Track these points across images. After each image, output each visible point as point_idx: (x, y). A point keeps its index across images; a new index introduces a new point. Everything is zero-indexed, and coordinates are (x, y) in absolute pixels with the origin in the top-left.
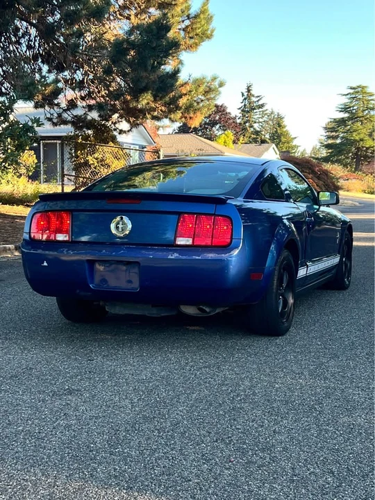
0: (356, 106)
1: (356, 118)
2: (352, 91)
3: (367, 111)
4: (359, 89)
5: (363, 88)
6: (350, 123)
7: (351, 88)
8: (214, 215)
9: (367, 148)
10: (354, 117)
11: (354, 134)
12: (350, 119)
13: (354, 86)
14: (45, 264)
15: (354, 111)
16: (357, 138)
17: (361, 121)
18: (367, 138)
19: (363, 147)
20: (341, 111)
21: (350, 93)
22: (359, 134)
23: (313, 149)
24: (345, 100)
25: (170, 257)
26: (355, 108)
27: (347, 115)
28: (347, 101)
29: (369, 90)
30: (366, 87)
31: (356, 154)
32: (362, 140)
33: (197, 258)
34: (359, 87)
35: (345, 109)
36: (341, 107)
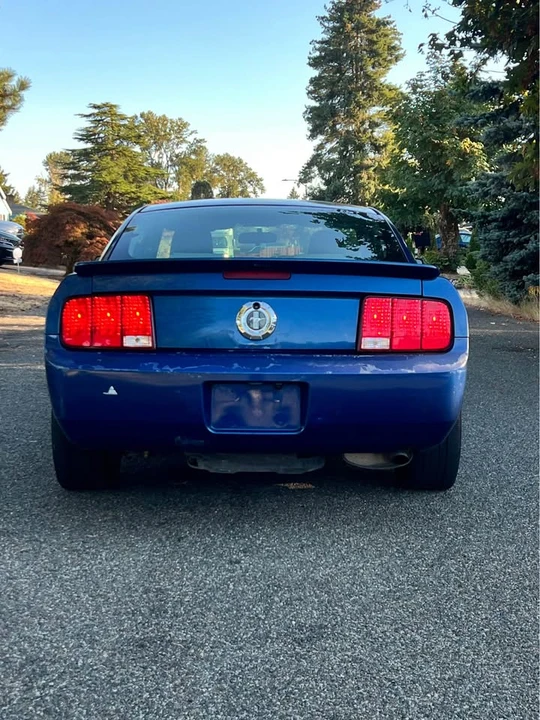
0: (103, 133)
1: (104, 150)
2: (96, 111)
3: (118, 142)
4: (106, 109)
5: (111, 107)
6: (96, 157)
7: (95, 107)
8: (421, 297)
9: (122, 194)
10: (101, 149)
11: (104, 173)
12: (94, 151)
13: (99, 103)
14: (112, 391)
15: (100, 140)
16: (108, 179)
17: (112, 155)
18: (121, 179)
19: (115, 192)
20: (81, 139)
21: (93, 114)
22: (110, 173)
23: (29, 193)
24: (86, 124)
25: (362, 372)
26: (102, 135)
27: (89, 145)
28: (89, 124)
29: (120, 111)
30: (115, 106)
31: (106, 202)
32: (114, 182)
33: (409, 371)
34: (105, 105)
35: (87, 136)
36: (81, 133)
